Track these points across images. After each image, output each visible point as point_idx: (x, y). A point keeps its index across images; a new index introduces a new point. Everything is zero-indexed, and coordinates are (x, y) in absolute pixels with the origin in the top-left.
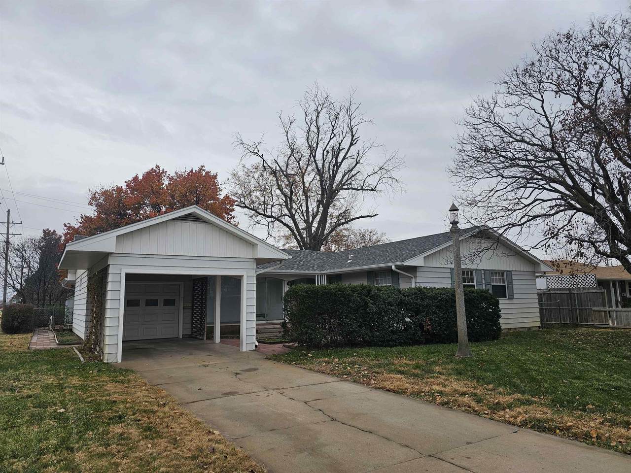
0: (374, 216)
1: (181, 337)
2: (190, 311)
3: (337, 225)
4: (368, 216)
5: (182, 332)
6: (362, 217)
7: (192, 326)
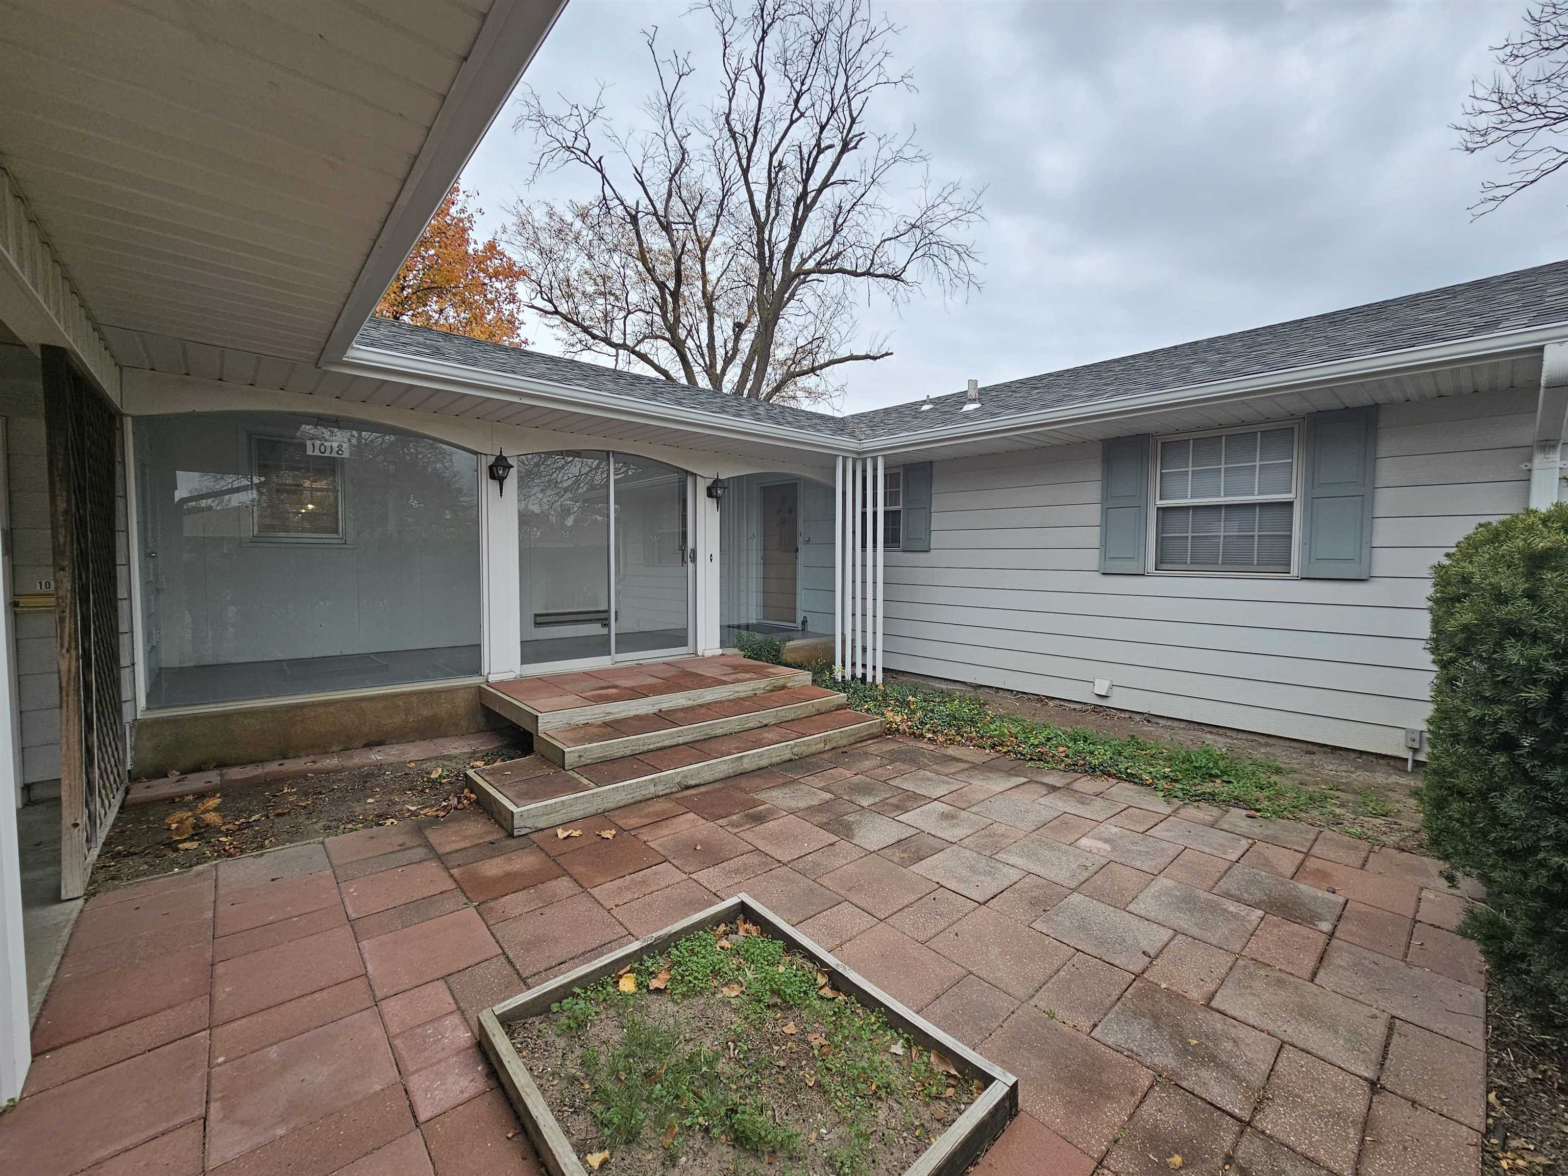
0: (882, 356)
3: (791, 376)
4: (867, 357)
6: (852, 358)
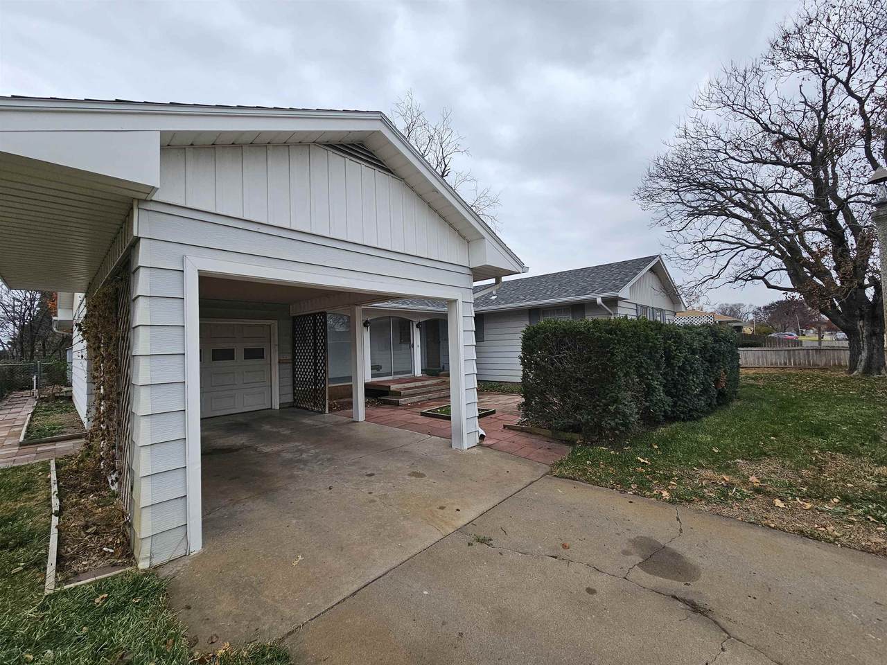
1: (278, 408)
2: (289, 366)
5: (278, 401)
7: (294, 389)
